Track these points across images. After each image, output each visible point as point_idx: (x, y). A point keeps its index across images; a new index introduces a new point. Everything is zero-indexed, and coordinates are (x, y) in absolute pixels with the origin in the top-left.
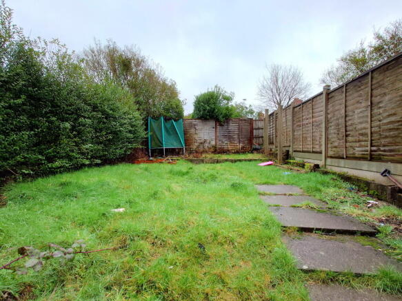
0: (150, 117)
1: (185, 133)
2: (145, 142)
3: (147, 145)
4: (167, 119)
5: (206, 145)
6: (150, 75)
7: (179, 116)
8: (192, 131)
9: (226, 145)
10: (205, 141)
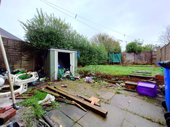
0: (109, 53)
1: (122, 57)
2: (108, 60)
3: (108, 61)
4: (115, 53)
5: (130, 62)
6: (110, 40)
7: (120, 52)
8: (125, 57)
9: (139, 62)
10: (130, 60)
